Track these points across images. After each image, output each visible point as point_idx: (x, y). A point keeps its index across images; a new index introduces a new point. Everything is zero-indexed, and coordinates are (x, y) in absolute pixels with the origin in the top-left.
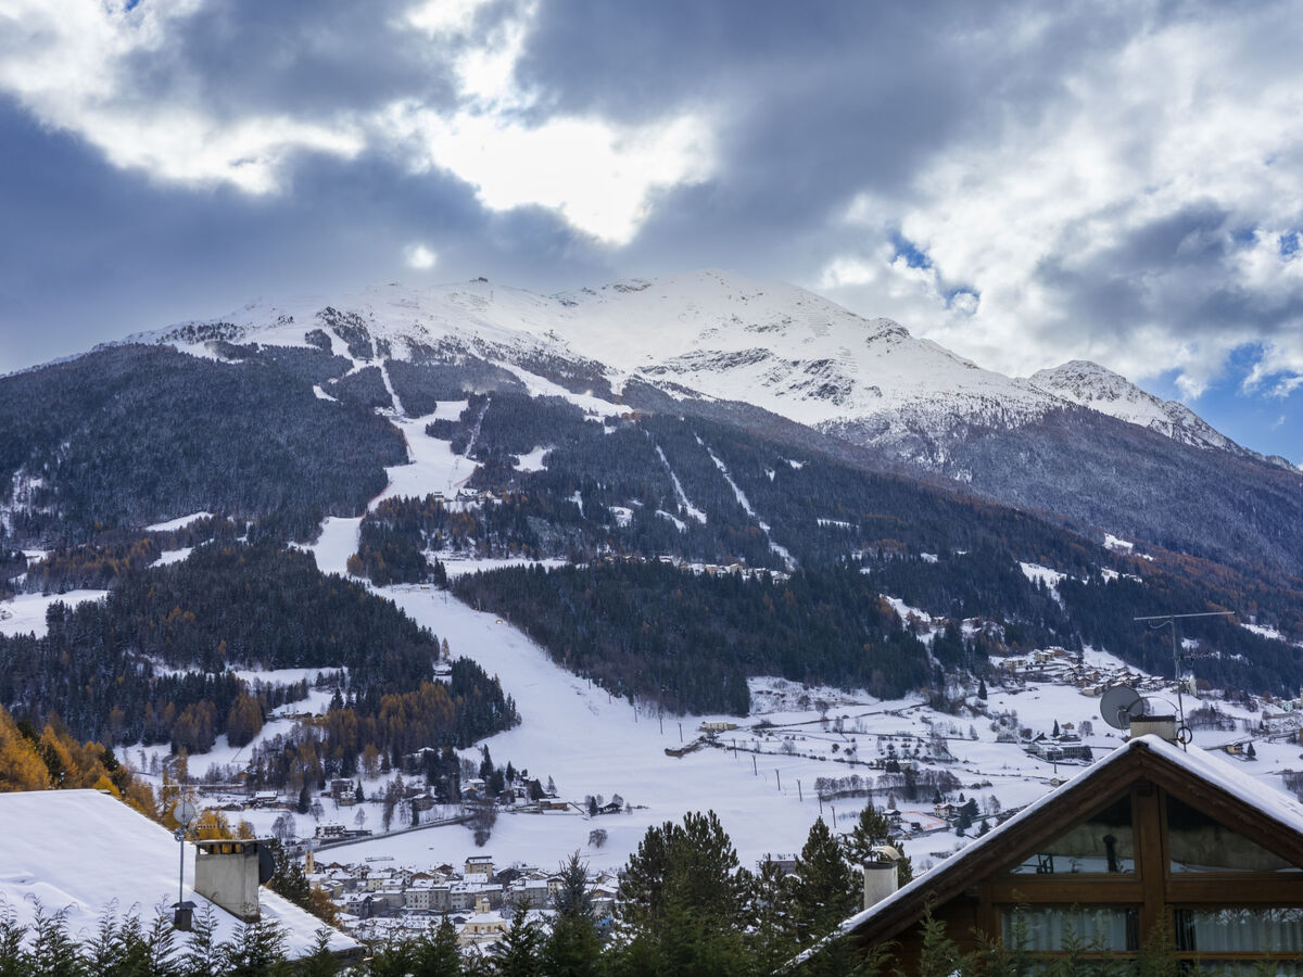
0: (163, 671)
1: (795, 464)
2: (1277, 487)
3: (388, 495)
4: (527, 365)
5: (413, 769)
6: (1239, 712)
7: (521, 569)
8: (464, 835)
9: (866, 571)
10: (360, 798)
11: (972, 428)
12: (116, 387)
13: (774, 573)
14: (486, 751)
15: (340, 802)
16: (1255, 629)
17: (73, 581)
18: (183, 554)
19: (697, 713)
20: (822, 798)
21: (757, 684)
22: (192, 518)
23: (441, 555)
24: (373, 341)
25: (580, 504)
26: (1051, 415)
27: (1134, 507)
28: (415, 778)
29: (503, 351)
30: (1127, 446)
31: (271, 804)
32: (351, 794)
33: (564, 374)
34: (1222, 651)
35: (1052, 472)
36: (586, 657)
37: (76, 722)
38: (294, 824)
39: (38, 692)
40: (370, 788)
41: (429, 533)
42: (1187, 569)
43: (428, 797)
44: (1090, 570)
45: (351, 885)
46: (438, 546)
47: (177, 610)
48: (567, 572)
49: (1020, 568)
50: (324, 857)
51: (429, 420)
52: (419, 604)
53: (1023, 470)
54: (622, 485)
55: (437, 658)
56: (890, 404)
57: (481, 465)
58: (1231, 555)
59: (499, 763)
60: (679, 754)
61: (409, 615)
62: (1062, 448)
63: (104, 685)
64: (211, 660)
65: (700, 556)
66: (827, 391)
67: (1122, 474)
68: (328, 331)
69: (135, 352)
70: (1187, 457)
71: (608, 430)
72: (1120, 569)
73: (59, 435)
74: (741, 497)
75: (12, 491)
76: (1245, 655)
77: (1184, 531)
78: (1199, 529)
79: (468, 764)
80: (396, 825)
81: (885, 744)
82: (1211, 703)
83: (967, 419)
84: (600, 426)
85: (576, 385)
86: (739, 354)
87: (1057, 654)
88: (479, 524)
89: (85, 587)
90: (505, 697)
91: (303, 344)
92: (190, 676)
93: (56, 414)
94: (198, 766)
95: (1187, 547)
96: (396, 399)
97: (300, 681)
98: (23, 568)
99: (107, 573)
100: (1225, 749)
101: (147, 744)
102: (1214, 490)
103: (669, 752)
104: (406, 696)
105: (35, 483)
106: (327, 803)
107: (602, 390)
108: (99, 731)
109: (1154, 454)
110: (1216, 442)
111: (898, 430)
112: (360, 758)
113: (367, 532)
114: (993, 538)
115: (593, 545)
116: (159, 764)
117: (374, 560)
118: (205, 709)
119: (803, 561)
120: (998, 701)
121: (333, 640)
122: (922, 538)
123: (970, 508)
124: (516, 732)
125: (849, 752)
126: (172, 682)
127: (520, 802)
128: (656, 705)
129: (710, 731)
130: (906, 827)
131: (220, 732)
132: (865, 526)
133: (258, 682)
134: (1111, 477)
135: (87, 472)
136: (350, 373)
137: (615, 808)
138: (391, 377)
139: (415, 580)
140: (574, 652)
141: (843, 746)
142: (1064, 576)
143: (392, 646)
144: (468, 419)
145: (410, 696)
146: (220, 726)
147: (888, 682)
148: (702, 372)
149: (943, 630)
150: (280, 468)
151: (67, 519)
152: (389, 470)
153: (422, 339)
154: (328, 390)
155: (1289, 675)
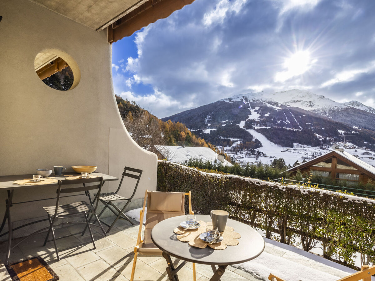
0: (222, 138)
1: (304, 116)
3: (249, 119)
4: (267, 103)
5: (249, 151)
7: (264, 128)
8: (255, 159)
9: (313, 130)
10: (243, 153)
11: (333, 110)
12: (218, 106)
13: (299, 130)
14: (258, 150)
15: (241, 154)
18: (225, 125)
19: (286, 147)
21: (295, 144)
22: (226, 121)
23: (255, 126)
24: (248, 100)
25: (273, 120)
26: (347, 109)
27: (360, 122)
29: (265, 101)
31: (233, 153)
34: (372, 144)
35: (346, 117)
36: (272, 139)
37: (213, 143)
38: (235, 156)
39: (209, 139)
40: (244, 153)
41: (253, 123)
42: (368, 132)
43: (251, 154)
44: (350, 131)
45: (241, 163)
46: (254, 125)
47: (224, 131)
48: (271, 128)
49: (337, 130)
50: (238, 160)
51: (254, 110)
52: (251, 132)
53: (341, 117)
54: (279, 118)
55: (253, 138)
56: (320, 107)
57: (260, 115)
59: (259, 151)
60: (283, 152)
61: (250, 133)
62: (348, 113)
63: (216, 139)
64: (227, 137)
65: (289, 127)
66: (310, 105)
67: (358, 117)
68: (243, 99)
70: (371, 115)
71: (278, 111)
72: (355, 131)
73: (212, 111)
74: (295, 120)
77: (368, 126)
78: (371, 126)
79: (256, 151)
80: (247, 157)
81: (312, 153)
84: (277, 110)
85: (273, 105)
86: (297, 101)
87: (342, 143)
88: (260, 123)
89: (214, 128)
90: (261, 143)
91: (240, 100)
92: (225, 139)
93: (212, 109)
94: (225, 148)
95: (368, 128)
96: (250, 107)
97: (237, 140)
98: (208, 126)
99: (217, 127)
100: (369, 158)
101: (220, 145)
103: (281, 151)
105: (210, 117)
106: (239, 154)
107: (277, 106)
108: (215, 144)
109: (365, 115)
111: (321, 111)
112: (243, 149)
113: (246, 123)
114: (334, 126)
115: (274, 126)
116: (221, 148)
117: (246, 127)
118: (226, 143)
119: (303, 129)
121: (241, 135)
122: (322, 126)
123: (331, 122)
124: (262, 148)
127: (262, 156)
128: (280, 146)
129: (287, 149)
132: (314, 124)
133: (232, 140)
134: (356, 118)
135: (215, 115)
136: (245, 104)
137: (274, 157)
138: (250, 104)
139: (251, 129)
140: (270, 138)
141: (306, 153)
142: (345, 132)
143: (248, 136)
144: (259, 109)
145: (249, 142)
146: (228, 144)
147: (314, 145)
148: (292, 103)
149: (324, 139)
150: (236, 116)
151: (213, 121)
152: (249, 116)
153: (254, 100)
154: (242, 106)
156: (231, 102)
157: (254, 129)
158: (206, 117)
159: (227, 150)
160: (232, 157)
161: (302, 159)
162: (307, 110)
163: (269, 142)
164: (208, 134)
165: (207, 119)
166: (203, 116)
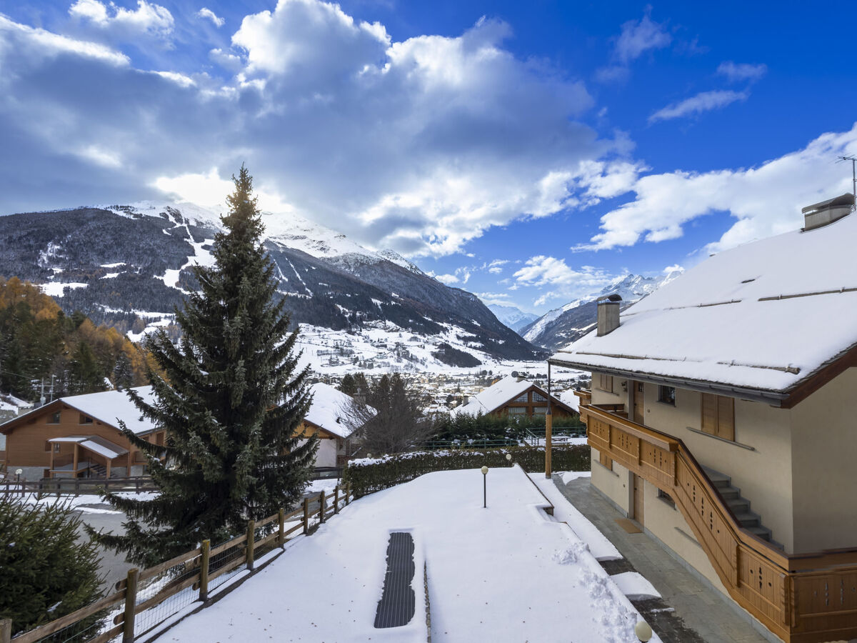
0: (108, 310)
1: (313, 268)
2: (433, 285)
3: (188, 264)
6: (422, 338)
9: (331, 297)
11: (361, 263)
12: (88, 220)
13: (307, 296)
16: (426, 318)
17: (73, 279)
18: (115, 275)
20: (318, 355)
21: (301, 325)
22: (118, 264)
24: (183, 218)
26: (381, 262)
27: (399, 286)
34: (419, 323)
35: (380, 276)
42: (411, 303)
44: (388, 301)
47: (114, 292)
49: (371, 300)
51: (203, 244)
53: (373, 275)
56: (340, 254)
57: (219, 259)
58: (421, 300)
64: (125, 308)
65: (286, 290)
66: (322, 249)
67: (397, 278)
68: (168, 213)
69: (96, 211)
70: (414, 276)
72: (396, 302)
73: (66, 233)
74: (298, 275)
75: (47, 249)
76: (424, 324)
77: (411, 294)
78: (414, 293)
81: (335, 342)
82: (416, 335)
83: (360, 260)
86: (298, 236)
87: (380, 322)
89: (77, 282)
91: (159, 216)
92: (119, 312)
93: (65, 226)
95: (411, 297)
96: (191, 237)
97: (158, 316)
98: (53, 274)
99: (86, 278)
100: (418, 346)
102: (419, 284)
105: (57, 247)
109: (406, 275)
110: (420, 273)
111: (341, 261)
113: (182, 275)
114: (365, 292)
117: (184, 284)
118: (124, 323)
119: (315, 294)
120: (364, 332)
121: (170, 306)
122: (347, 290)
123: (360, 283)
125: (326, 344)
126: (112, 314)
130: (340, 363)
131: (130, 329)
132: (332, 286)
133: (144, 316)
134: (394, 279)
135: (78, 245)
136: (175, 227)
138: (190, 230)
141: (324, 343)
142: (382, 302)
144: (215, 245)
146: (130, 327)
147: (337, 326)
148: (287, 240)
149: (352, 314)
150: (151, 252)
151: (70, 260)
152: (188, 257)
153: (201, 220)
154: (168, 231)
155: (433, 329)
156: (130, 217)
158: (43, 247)
162: (317, 257)
164: (56, 298)
165: (45, 251)
166: (32, 242)
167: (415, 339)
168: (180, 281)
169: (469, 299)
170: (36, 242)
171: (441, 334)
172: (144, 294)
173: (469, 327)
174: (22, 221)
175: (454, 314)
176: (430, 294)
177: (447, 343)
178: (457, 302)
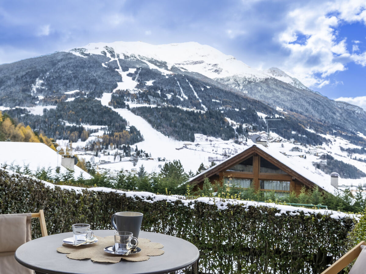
0: (67, 124)
1: (208, 87)
2: (317, 99)
4: (150, 61)
5: (121, 149)
6: (304, 148)
7: (146, 107)
8: (131, 163)
9: (222, 112)
10: (109, 154)
11: (248, 81)
12: (59, 61)
13: (202, 111)
14: (136, 146)
15: (105, 155)
16: (309, 130)
17: (49, 103)
19: (183, 141)
21: (196, 135)
22: (75, 91)
23: (129, 103)
24: (116, 54)
25: (160, 93)
26: (267, 79)
27: (284, 101)
28: (121, 151)
29: (145, 58)
30: (283, 87)
31: (90, 155)
32: (107, 153)
33: (158, 64)
34: (301, 135)
35: (266, 92)
36: (159, 127)
37: (49, 134)
38: (94, 159)
39: (41, 127)
40: (111, 152)
41: (126, 97)
42: (295, 116)
43: (124, 155)
44: (273, 115)
45: (106, 173)
46: (128, 100)
47: (71, 111)
48: (157, 108)
49: (256, 113)
50: (101, 166)
52: (123, 113)
53: (259, 91)
54: (169, 90)
55: (127, 125)
56: (230, 75)
57: (139, 83)
58: (305, 113)
59: (139, 149)
60: (179, 149)
61: (121, 115)
62: (269, 87)
63: (55, 126)
64: (78, 123)
65: (186, 106)
66: (216, 71)
67: (282, 93)
68: (106, 51)
69: (63, 54)
70: (297, 91)
71: (167, 77)
72: (280, 115)
73: (46, 71)
74: (195, 94)
75: (36, 83)
76: (306, 136)
77: (295, 107)
78: (298, 107)
79: (133, 149)
80: (116, 161)
81: (224, 150)
82: (298, 146)
83: (248, 79)
84: (165, 76)
85: (160, 66)
86: (197, 62)
87: (264, 133)
88: (137, 96)
89: (51, 105)
90: (141, 135)
91: (100, 54)
92: (73, 126)
93: (46, 67)
94: (74, 145)
95: (295, 111)
96: (120, 67)
97: (97, 128)
98: (38, 100)
99: (56, 102)
100: (300, 156)
101: (64, 139)
102: (302, 98)
103: (176, 149)
104: (120, 133)
105: (41, 82)
106: (102, 155)
107: (166, 68)
108: (53, 136)
109: (289, 89)
110: (304, 88)
111: (232, 81)
112: (109, 146)
113: (113, 97)
114: (251, 106)
115: (162, 103)
116: (66, 145)
117: (114, 103)
118: (76, 133)
119: (209, 109)
120: (250, 142)
121: (104, 120)
122: (235, 105)
123: (247, 99)
124: (143, 142)
125: (216, 151)
126: (69, 127)
127: (143, 157)
128: (174, 138)
129: (186, 145)
131: (79, 138)
132: (223, 102)
133: (88, 128)
134: (279, 94)
135: (52, 80)
136: (110, 61)
137: (164, 160)
138: (120, 62)
139: (123, 108)
140: (157, 126)
141: (214, 151)
142: (267, 116)
143: (117, 122)
144: (136, 73)
145: (121, 133)
146: (79, 137)
147: (226, 136)
148: (189, 65)
149: (238, 126)
150: (94, 81)
151: (48, 90)
152: (118, 83)
153: (126, 54)
154: (106, 64)
155: (315, 140)
156: (83, 56)
157: (129, 108)
158: (34, 82)
159: (77, 149)
160: (89, 162)
161: (209, 161)
162: (212, 78)
163: (154, 131)
164: (38, 116)
165: (35, 85)
166: (28, 80)
167: (297, 149)
168: (111, 102)
169: (354, 112)
170: (30, 79)
171: (324, 145)
172: (89, 112)
173: (354, 139)
174: (24, 66)
175: (338, 126)
176: (313, 107)
177: (329, 154)
178: (341, 114)
